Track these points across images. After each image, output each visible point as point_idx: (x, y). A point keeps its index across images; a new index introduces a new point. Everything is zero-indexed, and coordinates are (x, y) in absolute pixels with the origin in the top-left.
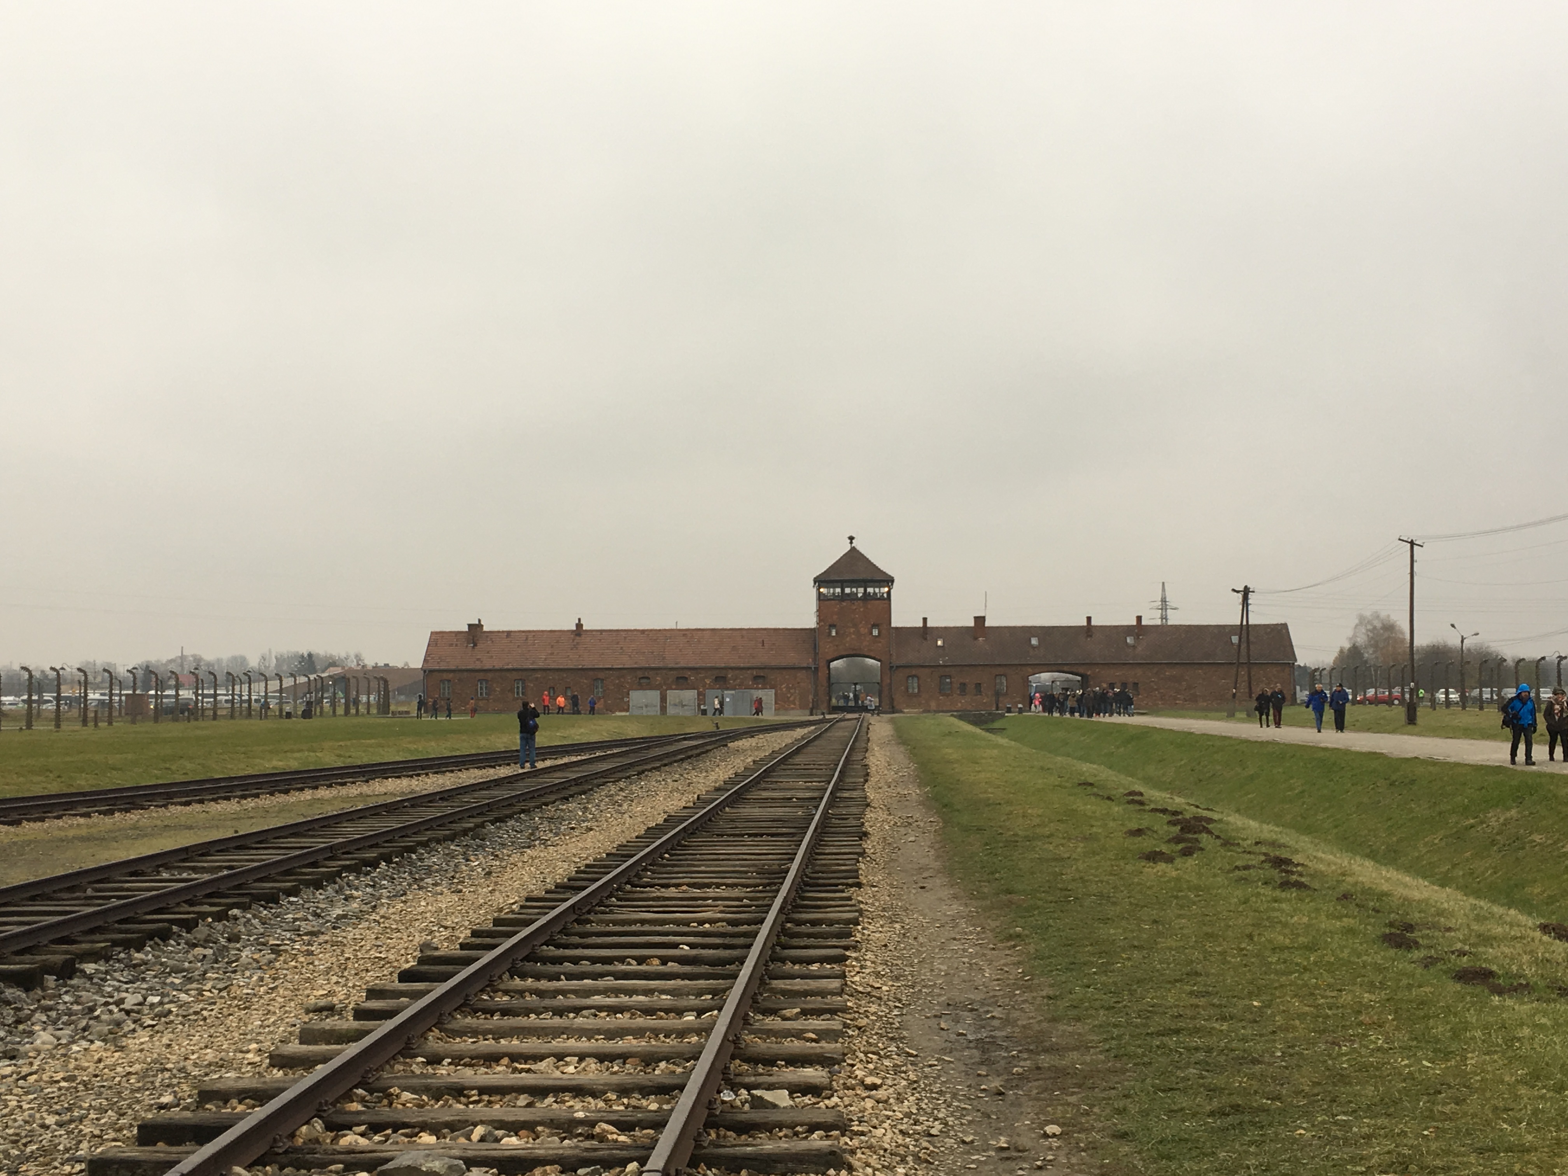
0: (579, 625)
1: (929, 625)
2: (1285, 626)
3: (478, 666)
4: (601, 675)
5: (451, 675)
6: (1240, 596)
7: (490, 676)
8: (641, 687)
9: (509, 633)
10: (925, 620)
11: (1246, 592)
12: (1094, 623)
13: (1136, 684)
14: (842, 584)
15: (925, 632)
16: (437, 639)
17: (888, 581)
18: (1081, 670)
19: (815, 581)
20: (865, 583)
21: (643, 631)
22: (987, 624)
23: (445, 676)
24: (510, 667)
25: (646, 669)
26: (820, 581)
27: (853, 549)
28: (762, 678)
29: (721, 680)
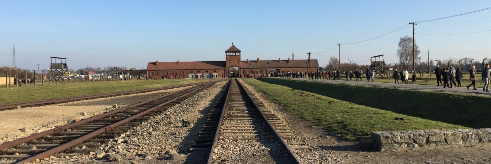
0: (178, 61)
1: (248, 60)
2: (317, 60)
4: (183, 71)
6: (308, 54)
7: (160, 71)
9: (164, 63)
10: (247, 59)
11: (309, 54)
12: (280, 59)
13: (288, 71)
14: (231, 52)
15: (247, 62)
16: (149, 64)
17: (239, 52)
18: (278, 69)
19: (226, 52)
20: (235, 52)
21: (191, 62)
22: (260, 60)
23: (151, 71)
24: (164, 69)
25: (192, 69)
27: (233, 46)
28: (215, 71)
29: (207, 71)
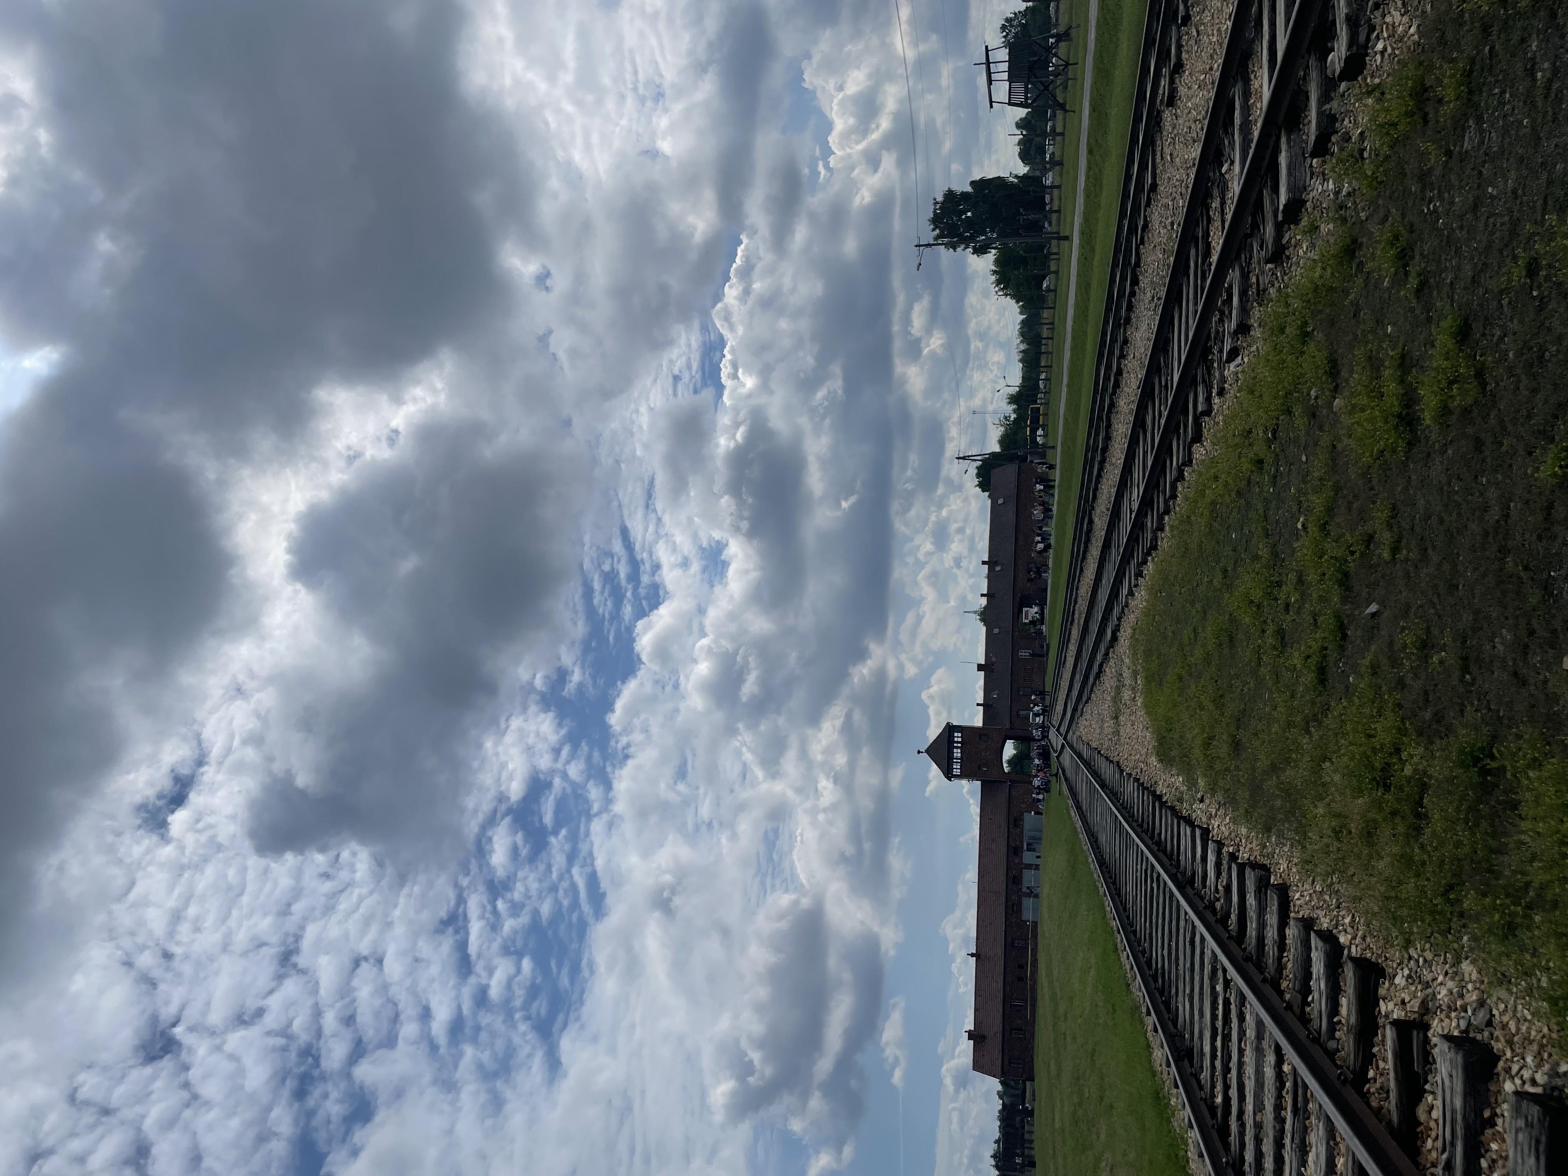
0: (972, 955)
3: (1000, 1035)
4: (1010, 941)
5: (1006, 1057)
7: (1007, 1027)
8: (1019, 911)
9: (976, 1009)
12: (985, 592)
14: (951, 758)
15: (987, 706)
16: (979, 1065)
17: (950, 729)
19: (950, 780)
20: (951, 742)
22: (982, 661)
23: (1006, 1062)
24: (1001, 1010)
25: (1006, 907)
26: (948, 775)
27: (927, 751)
28: (1015, 820)
29: (1015, 851)
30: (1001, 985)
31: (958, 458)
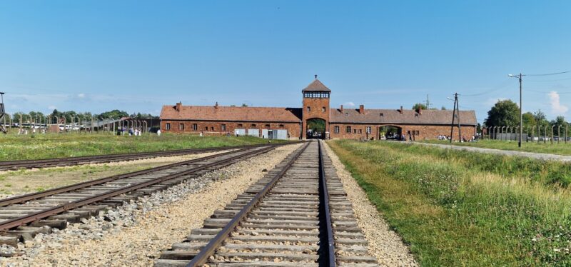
0: (217, 105)
1: (343, 108)
2: (473, 112)
3: (180, 118)
4: (225, 123)
5: (170, 122)
7: (184, 122)
8: (239, 128)
9: (192, 107)
10: (342, 106)
12: (403, 108)
13: (418, 131)
14: (312, 92)
15: (341, 111)
16: (165, 108)
17: (328, 92)
18: (398, 126)
19: (303, 91)
20: (320, 92)
22: (365, 108)
23: (168, 122)
24: (191, 119)
25: (241, 121)
26: (305, 92)
27: (317, 81)
28: (283, 126)
29: (268, 126)
30: (203, 119)
31: (456, 94)
